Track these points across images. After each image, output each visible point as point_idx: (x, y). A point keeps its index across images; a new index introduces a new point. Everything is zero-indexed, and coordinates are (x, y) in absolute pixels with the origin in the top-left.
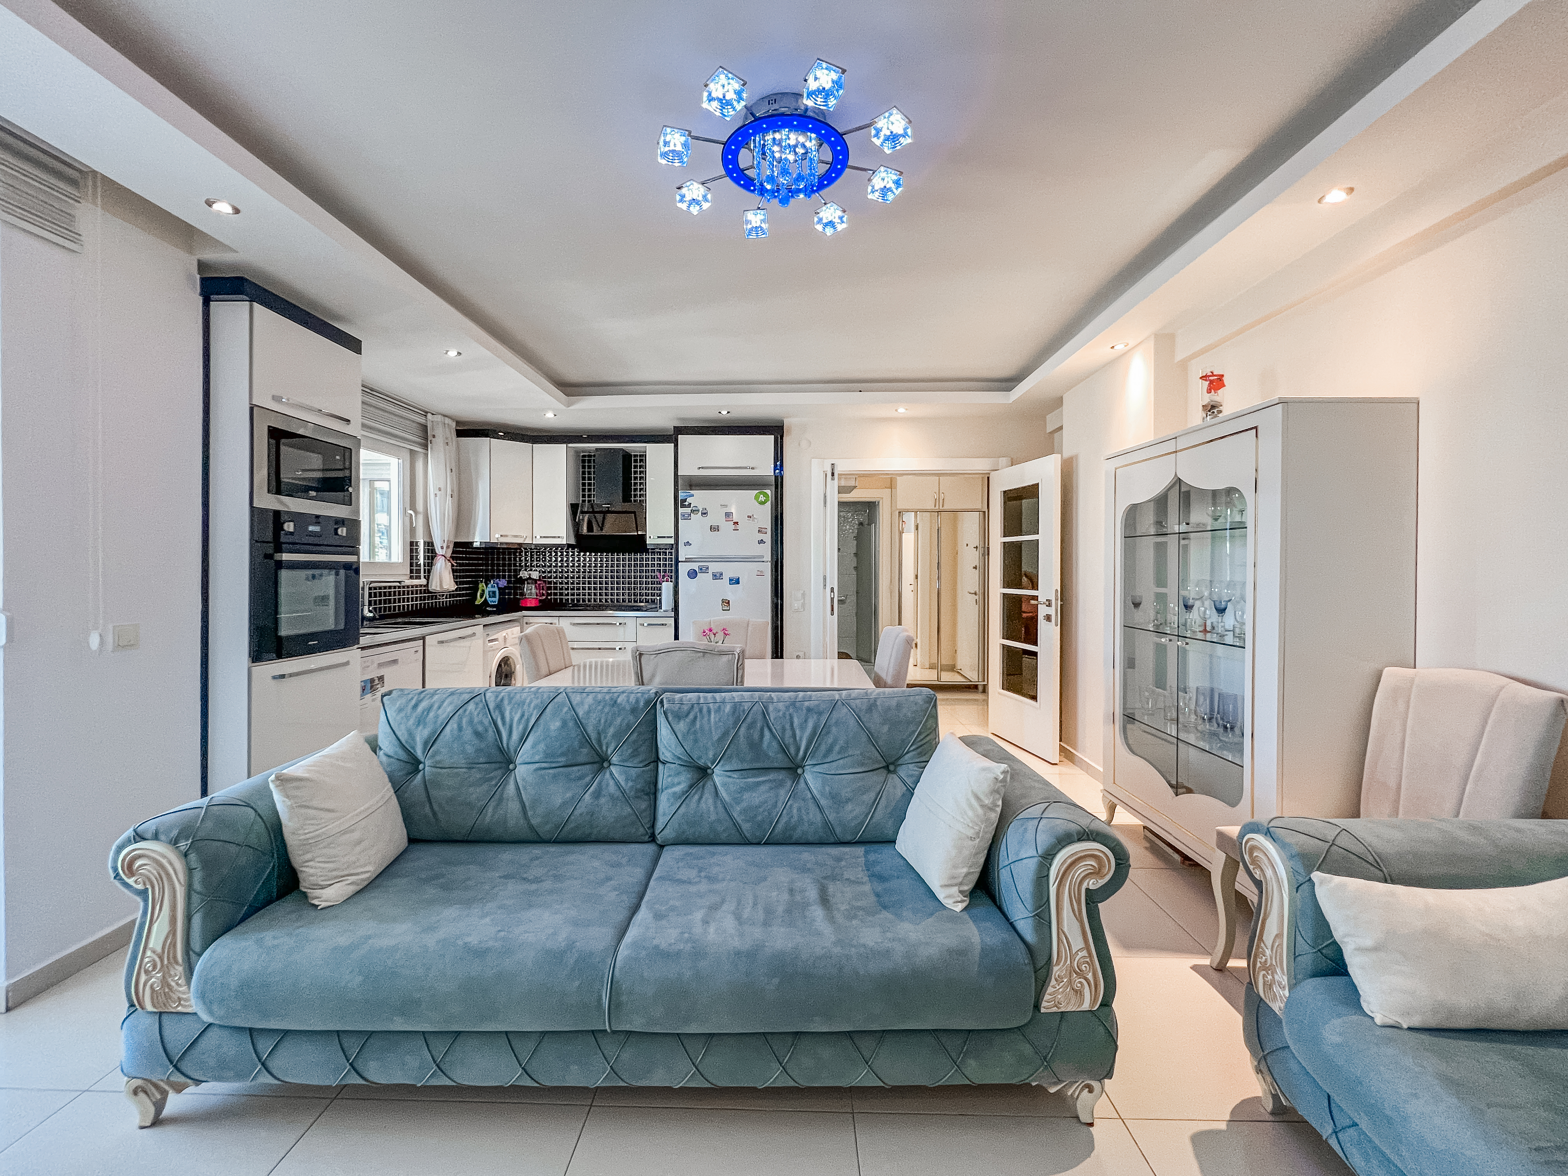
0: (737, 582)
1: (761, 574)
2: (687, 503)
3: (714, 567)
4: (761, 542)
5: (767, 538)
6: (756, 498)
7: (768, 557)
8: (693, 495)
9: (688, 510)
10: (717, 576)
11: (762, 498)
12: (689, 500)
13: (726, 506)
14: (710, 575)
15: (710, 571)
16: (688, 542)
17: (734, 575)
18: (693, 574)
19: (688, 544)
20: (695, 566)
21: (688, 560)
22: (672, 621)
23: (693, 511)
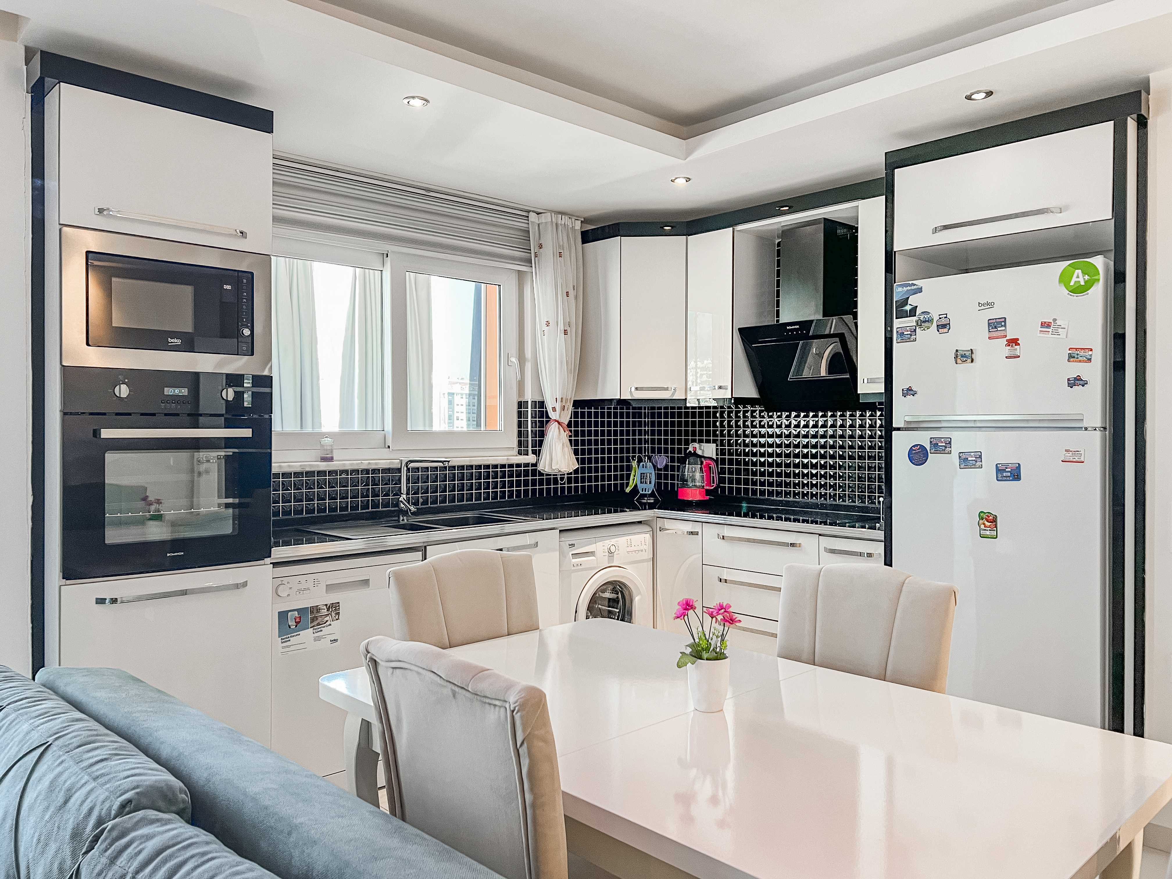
0: (1015, 475)
1: (1078, 456)
2: (908, 308)
3: (965, 442)
4: (1076, 382)
5: (1094, 372)
6: (1064, 279)
7: (1094, 418)
8: (920, 290)
9: (911, 322)
10: (970, 461)
11: (1079, 277)
12: (913, 300)
14: (954, 457)
15: (956, 449)
16: (910, 389)
17: (1009, 459)
18: (920, 455)
19: (909, 392)
20: (923, 438)
22: (880, 548)
23: (920, 324)
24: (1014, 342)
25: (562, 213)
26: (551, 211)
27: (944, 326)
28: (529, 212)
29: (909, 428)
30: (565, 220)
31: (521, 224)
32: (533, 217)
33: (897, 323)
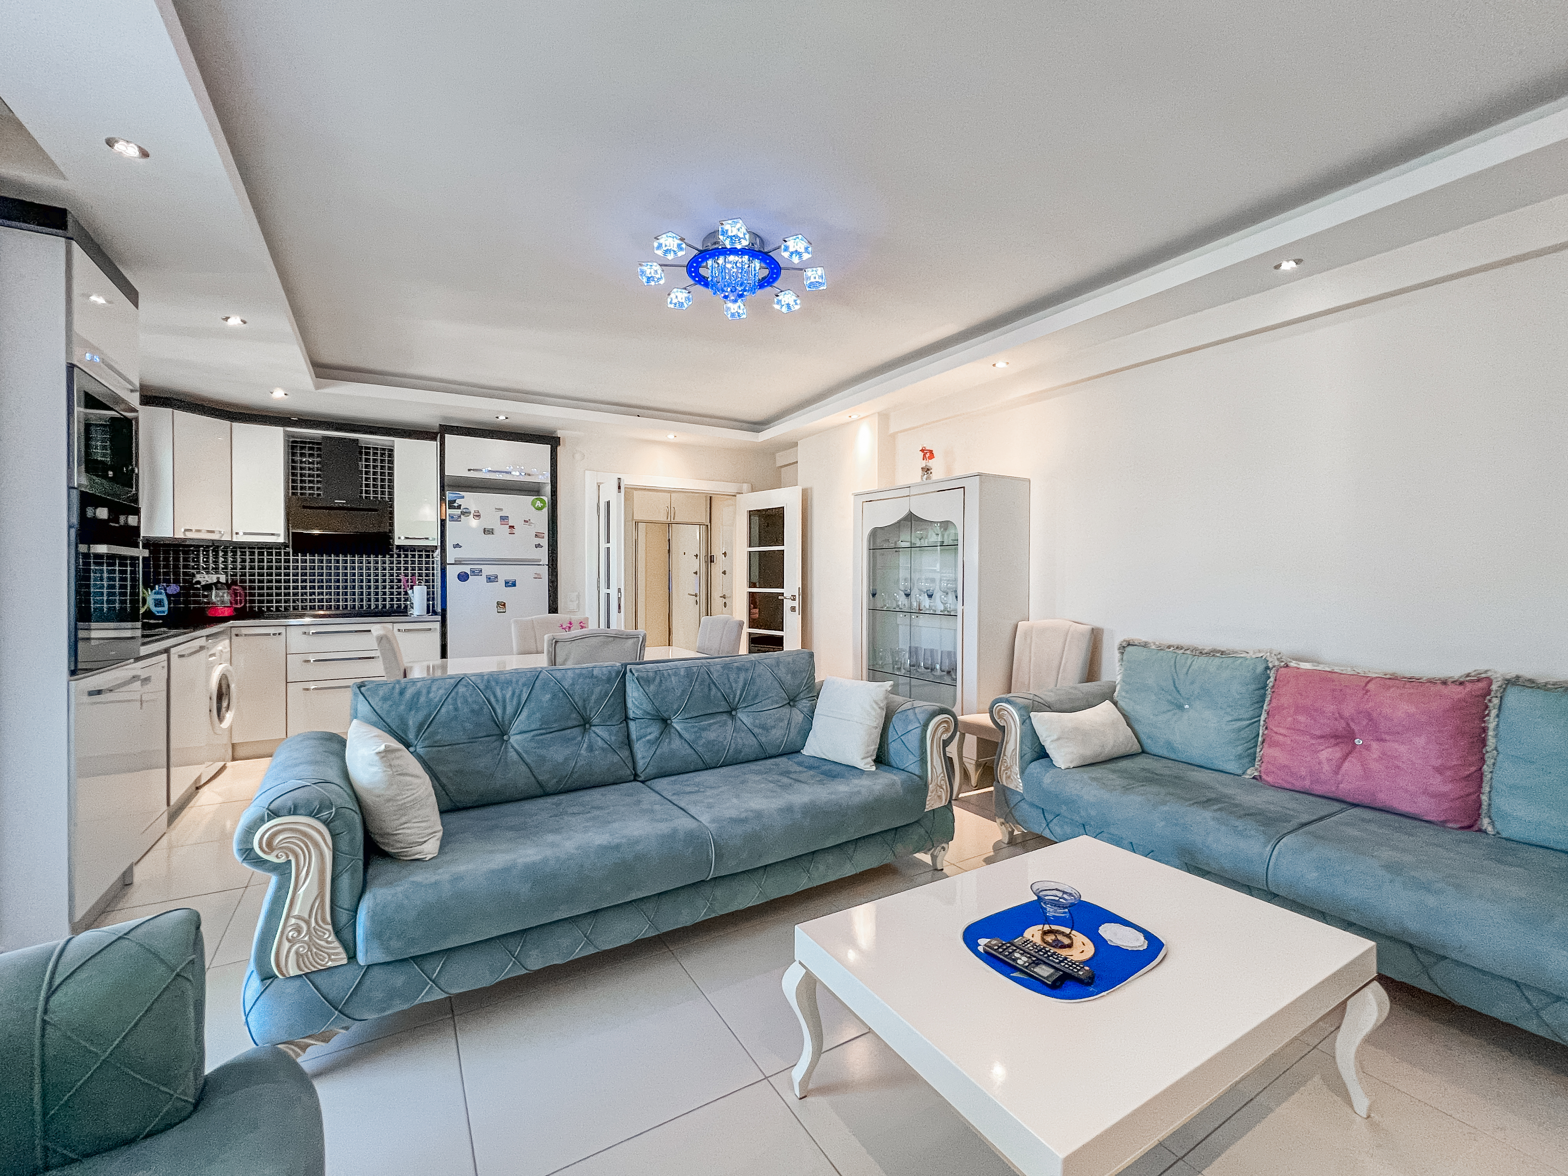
0: (514, 584)
1: (538, 577)
2: (456, 505)
3: (488, 570)
4: (538, 546)
5: (545, 542)
6: (532, 503)
7: (545, 560)
8: (463, 497)
9: (458, 512)
10: (491, 579)
11: (538, 504)
12: (459, 501)
13: (501, 510)
14: (483, 578)
15: (484, 573)
16: (458, 544)
17: (510, 578)
18: (463, 577)
19: (457, 546)
20: (467, 569)
21: (457, 563)
22: (438, 626)
23: (463, 513)
24: (512, 527)
27: (476, 516)
33: (448, 511)
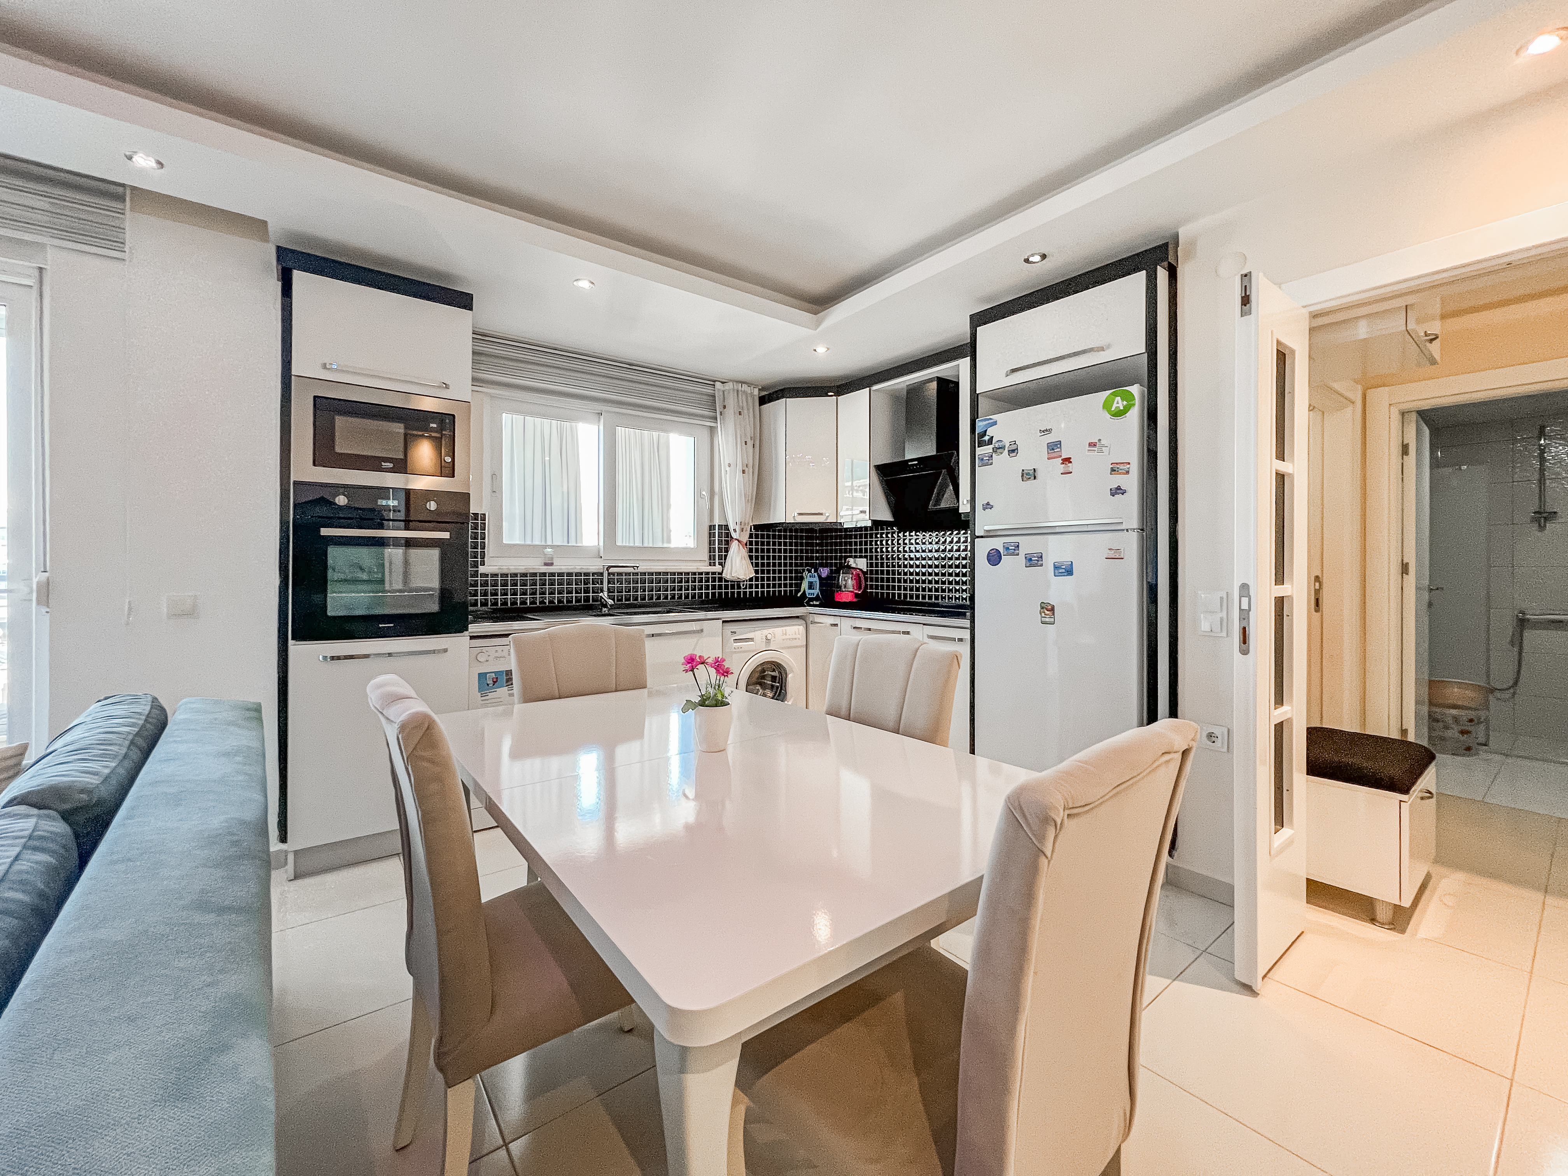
0: (1069, 572)
1: (1116, 556)
2: (986, 438)
3: (1028, 545)
4: (1118, 491)
5: (1132, 482)
6: (1107, 406)
7: (1133, 520)
8: (995, 423)
11: (1119, 403)
12: (990, 432)
13: (1048, 431)
14: (1022, 558)
15: (1022, 551)
16: (988, 504)
17: (1065, 558)
19: (988, 506)
20: (997, 544)
22: (966, 635)
23: (995, 450)
24: (1067, 460)
25: (742, 383)
26: (733, 381)
27: (1013, 451)
28: (715, 381)
29: (989, 535)
30: (745, 387)
31: (709, 390)
32: (718, 385)
33: (979, 451)
